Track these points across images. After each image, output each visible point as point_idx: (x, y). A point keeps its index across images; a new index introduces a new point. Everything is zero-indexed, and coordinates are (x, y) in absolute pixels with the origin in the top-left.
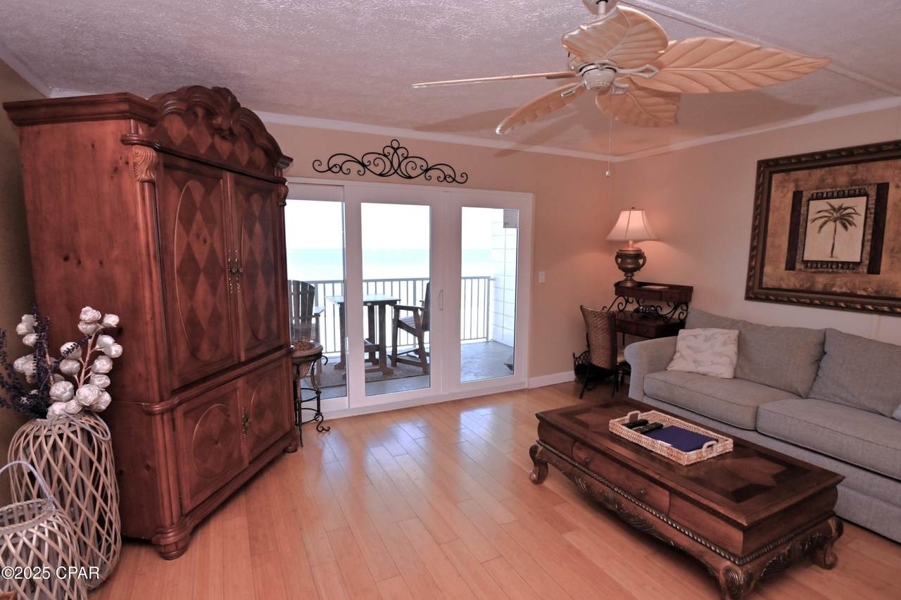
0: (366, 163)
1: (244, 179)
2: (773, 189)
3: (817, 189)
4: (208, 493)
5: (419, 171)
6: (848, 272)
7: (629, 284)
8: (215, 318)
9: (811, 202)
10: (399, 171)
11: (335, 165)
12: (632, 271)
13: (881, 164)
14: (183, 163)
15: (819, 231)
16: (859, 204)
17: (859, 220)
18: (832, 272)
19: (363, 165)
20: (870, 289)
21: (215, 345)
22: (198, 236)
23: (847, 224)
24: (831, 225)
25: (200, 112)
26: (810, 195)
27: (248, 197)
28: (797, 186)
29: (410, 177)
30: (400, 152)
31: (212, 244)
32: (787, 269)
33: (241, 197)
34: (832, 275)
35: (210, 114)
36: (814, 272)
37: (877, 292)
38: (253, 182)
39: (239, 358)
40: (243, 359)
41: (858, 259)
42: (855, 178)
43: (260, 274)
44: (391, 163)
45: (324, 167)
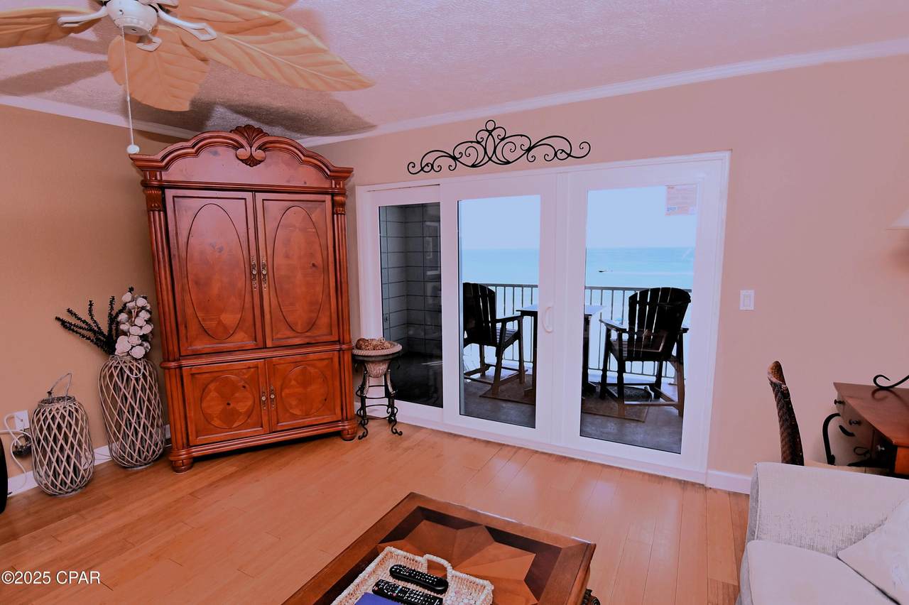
0: (458, 156)
5: (519, 152)
11: (427, 165)
19: (454, 158)
29: (508, 162)
30: (496, 133)
33: (275, 211)
39: (265, 344)
40: (269, 345)
44: (485, 149)
45: (418, 168)
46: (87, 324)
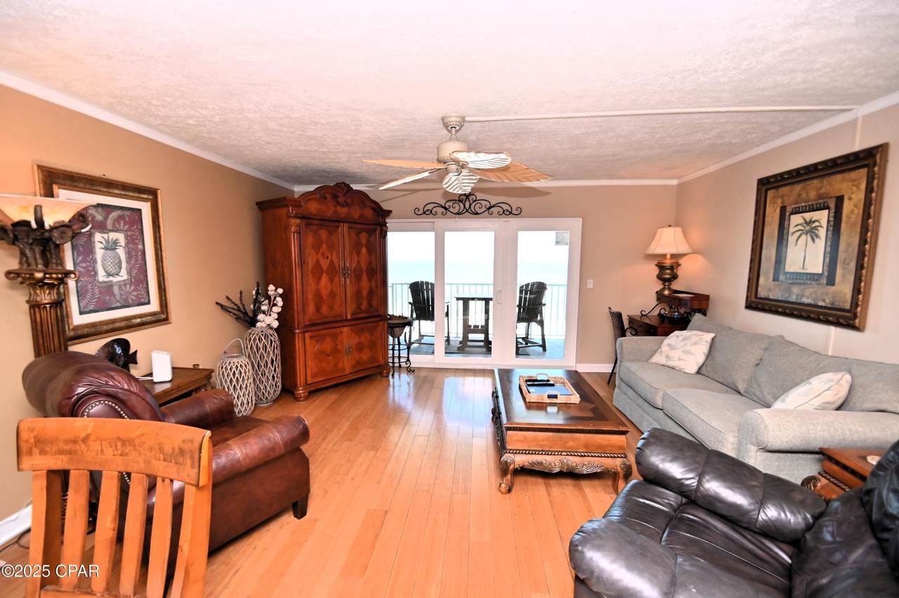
0: (447, 207)
1: (355, 226)
2: (768, 205)
3: (796, 203)
4: (322, 379)
5: (484, 209)
6: (814, 283)
7: (666, 292)
8: (332, 295)
9: (792, 216)
10: (470, 211)
11: (428, 210)
12: (670, 280)
13: (839, 177)
14: (315, 222)
15: (796, 244)
16: (823, 217)
17: (822, 232)
18: (803, 284)
19: (445, 208)
20: (827, 301)
21: (331, 308)
22: (323, 255)
23: (815, 237)
24: (804, 237)
25: (328, 196)
26: (791, 210)
27: (358, 234)
28: (783, 202)
29: (477, 214)
30: (471, 198)
31: (331, 260)
32: (774, 280)
33: (353, 235)
34: (802, 286)
35: (335, 197)
36: (790, 283)
37: (832, 303)
38: (361, 226)
39: (347, 317)
40: (349, 317)
41: (820, 272)
42: (821, 192)
43: (364, 274)
44: (464, 205)
45: (421, 212)
46: (238, 307)
